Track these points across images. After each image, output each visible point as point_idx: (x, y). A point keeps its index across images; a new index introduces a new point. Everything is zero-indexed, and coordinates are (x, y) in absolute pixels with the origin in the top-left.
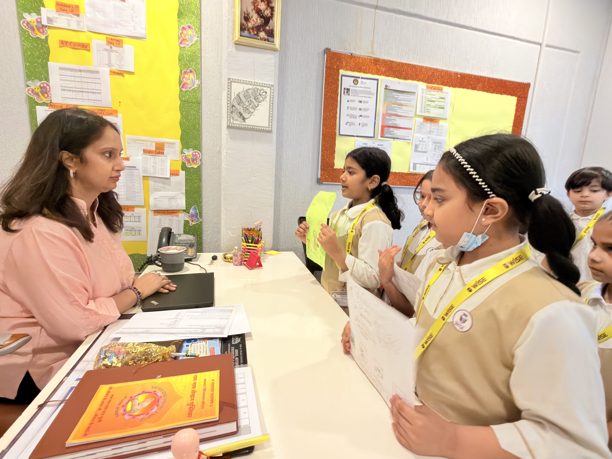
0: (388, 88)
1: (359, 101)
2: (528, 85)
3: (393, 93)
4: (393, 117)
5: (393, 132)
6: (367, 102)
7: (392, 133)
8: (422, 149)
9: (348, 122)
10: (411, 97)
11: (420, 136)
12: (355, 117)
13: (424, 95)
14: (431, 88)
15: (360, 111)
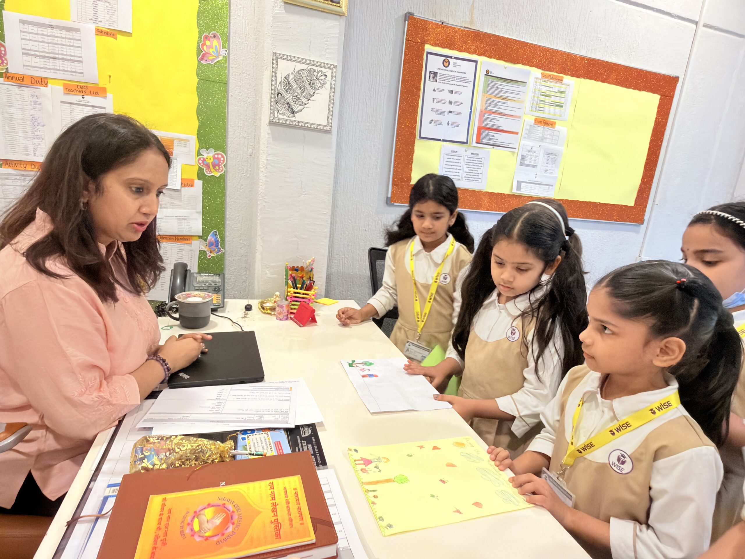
0: (489, 74)
1: (449, 91)
2: (675, 79)
3: (496, 82)
4: (495, 116)
5: (493, 136)
6: (459, 93)
7: (491, 137)
8: (530, 162)
9: (432, 120)
10: (521, 88)
11: (528, 143)
12: (442, 113)
13: (538, 87)
14: (548, 77)
15: (450, 105)
